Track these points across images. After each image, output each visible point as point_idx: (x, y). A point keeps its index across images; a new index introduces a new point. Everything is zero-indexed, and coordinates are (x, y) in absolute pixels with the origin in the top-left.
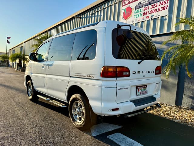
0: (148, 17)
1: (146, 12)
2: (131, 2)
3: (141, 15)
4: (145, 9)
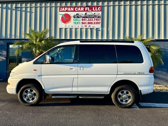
0: (86, 26)
1: (84, 22)
3: (80, 23)
4: (83, 20)
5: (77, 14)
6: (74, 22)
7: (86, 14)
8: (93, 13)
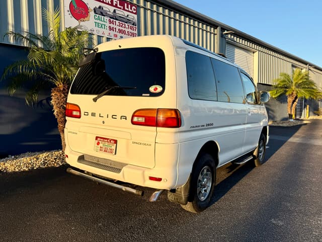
0: (116, 36)
1: (113, 28)
3: (106, 28)
4: (110, 22)
5: (100, 7)
6: (96, 23)
7: (115, 11)
8: (126, 13)
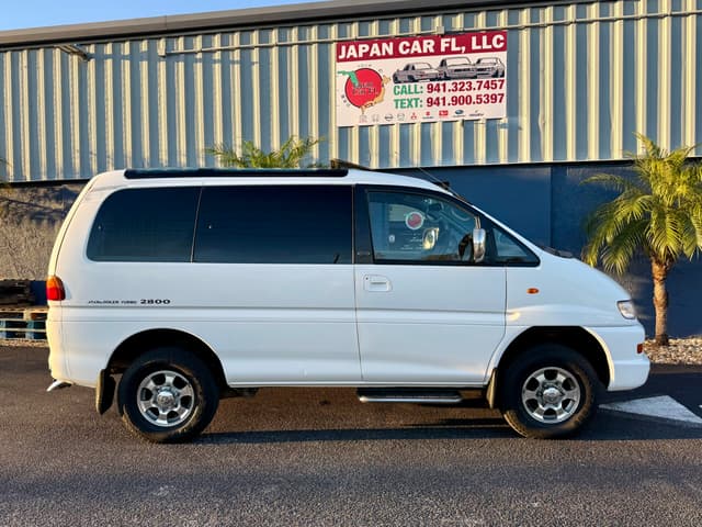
0: (446, 113)
1: (438, 99)
2: (375, 55)
3: (419, 104)
4: (431, 89)
5: (407, 68)
7: (443, 63)
8: (474, 58)
